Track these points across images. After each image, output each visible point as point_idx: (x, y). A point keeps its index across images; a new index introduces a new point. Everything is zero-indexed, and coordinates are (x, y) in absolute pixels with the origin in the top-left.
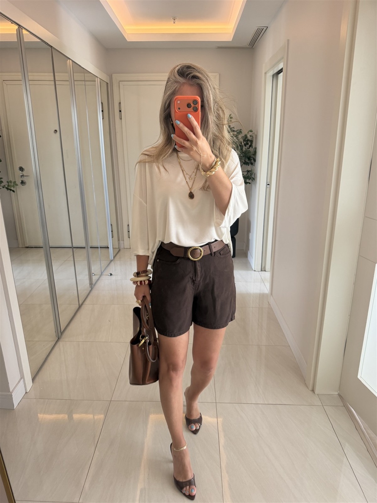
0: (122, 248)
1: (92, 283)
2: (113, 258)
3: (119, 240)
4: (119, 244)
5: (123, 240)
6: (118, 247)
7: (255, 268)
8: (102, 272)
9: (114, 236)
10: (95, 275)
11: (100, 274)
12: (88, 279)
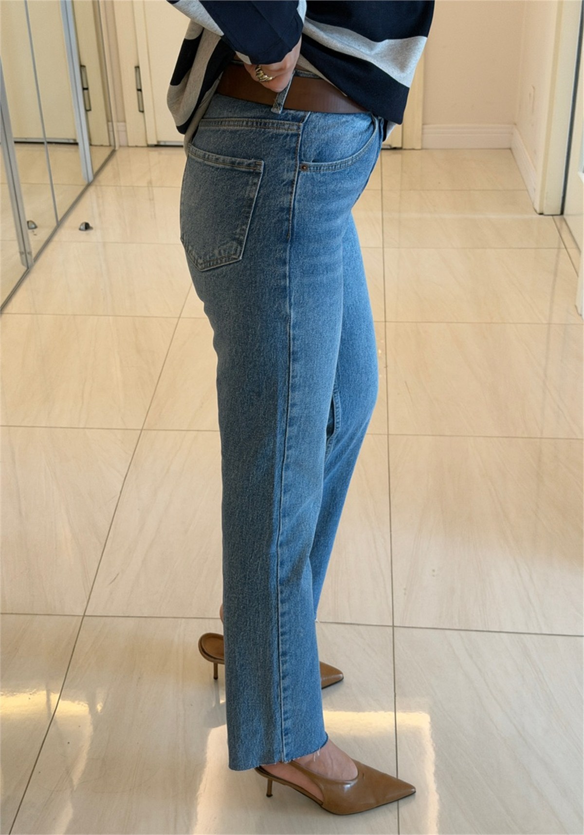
0: (120, 146)
1: (28, 250)
2: (91, 178)
3: (108, 121)
4: (111, 133)
5: (125, 121)
6: (108, 144)
7: (541, 205)
8: (59, 219)
9: (92, 109)
10: (36, 227)
11: (54, 224)
12: (15, 238)
